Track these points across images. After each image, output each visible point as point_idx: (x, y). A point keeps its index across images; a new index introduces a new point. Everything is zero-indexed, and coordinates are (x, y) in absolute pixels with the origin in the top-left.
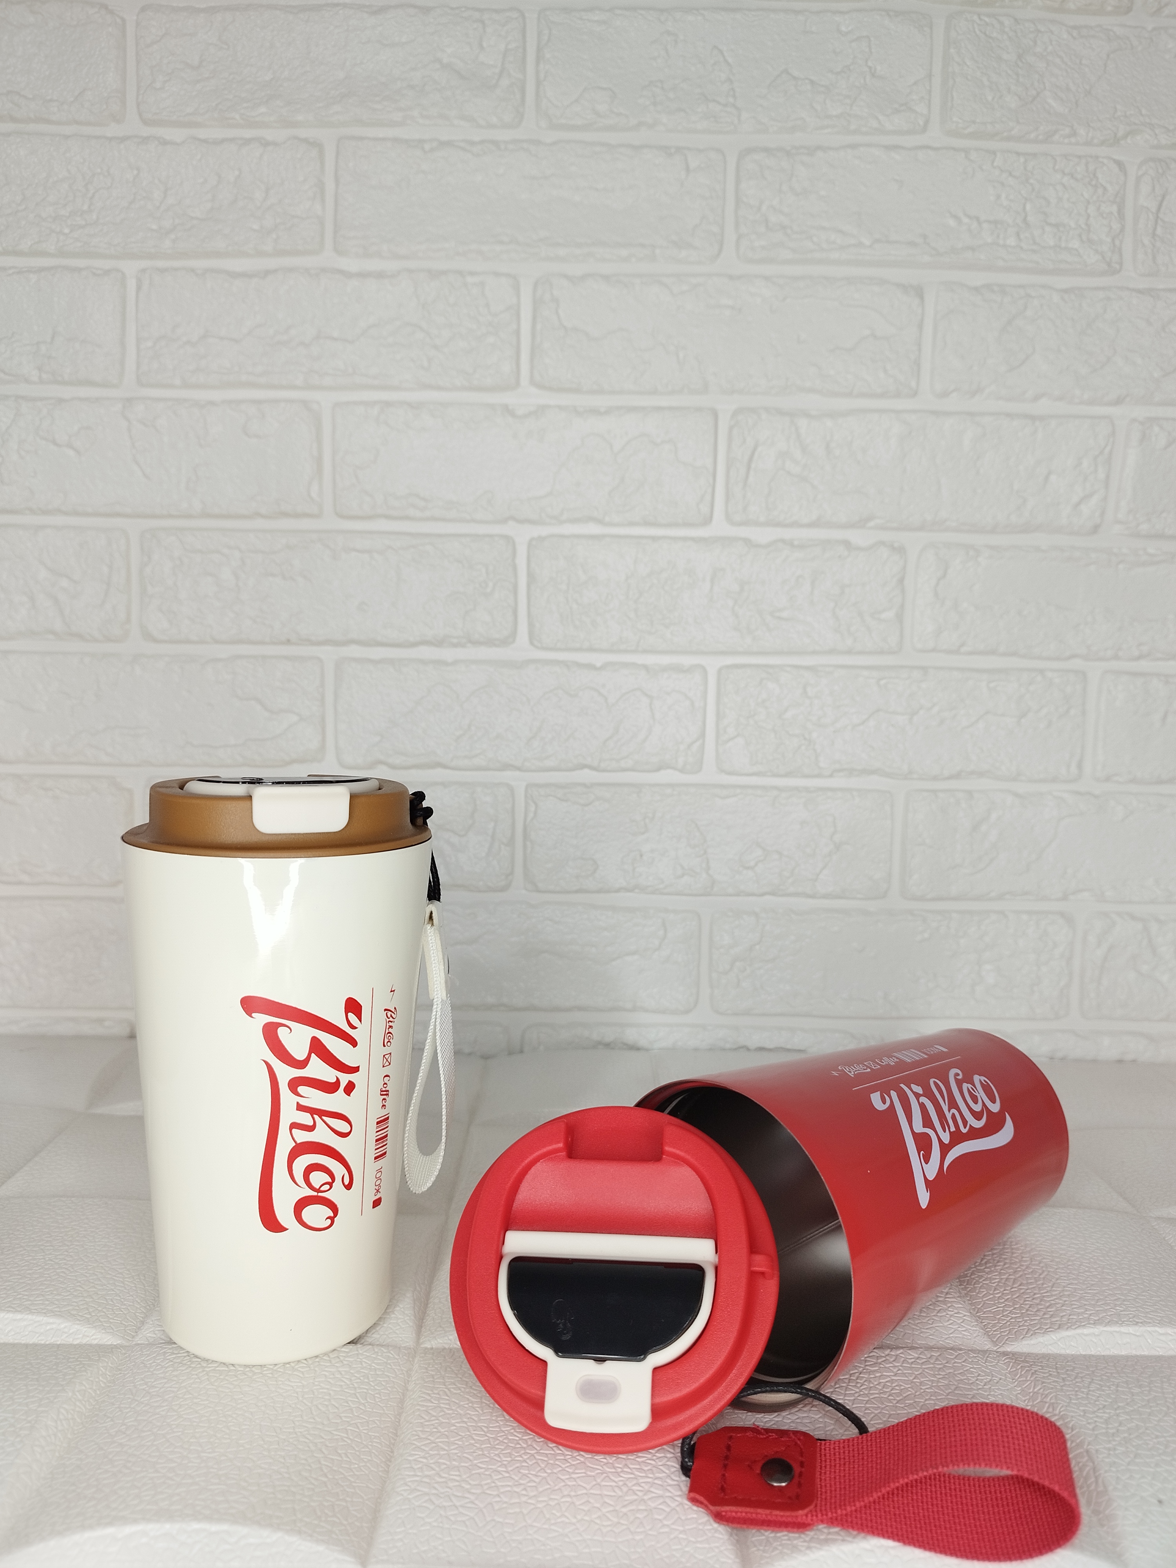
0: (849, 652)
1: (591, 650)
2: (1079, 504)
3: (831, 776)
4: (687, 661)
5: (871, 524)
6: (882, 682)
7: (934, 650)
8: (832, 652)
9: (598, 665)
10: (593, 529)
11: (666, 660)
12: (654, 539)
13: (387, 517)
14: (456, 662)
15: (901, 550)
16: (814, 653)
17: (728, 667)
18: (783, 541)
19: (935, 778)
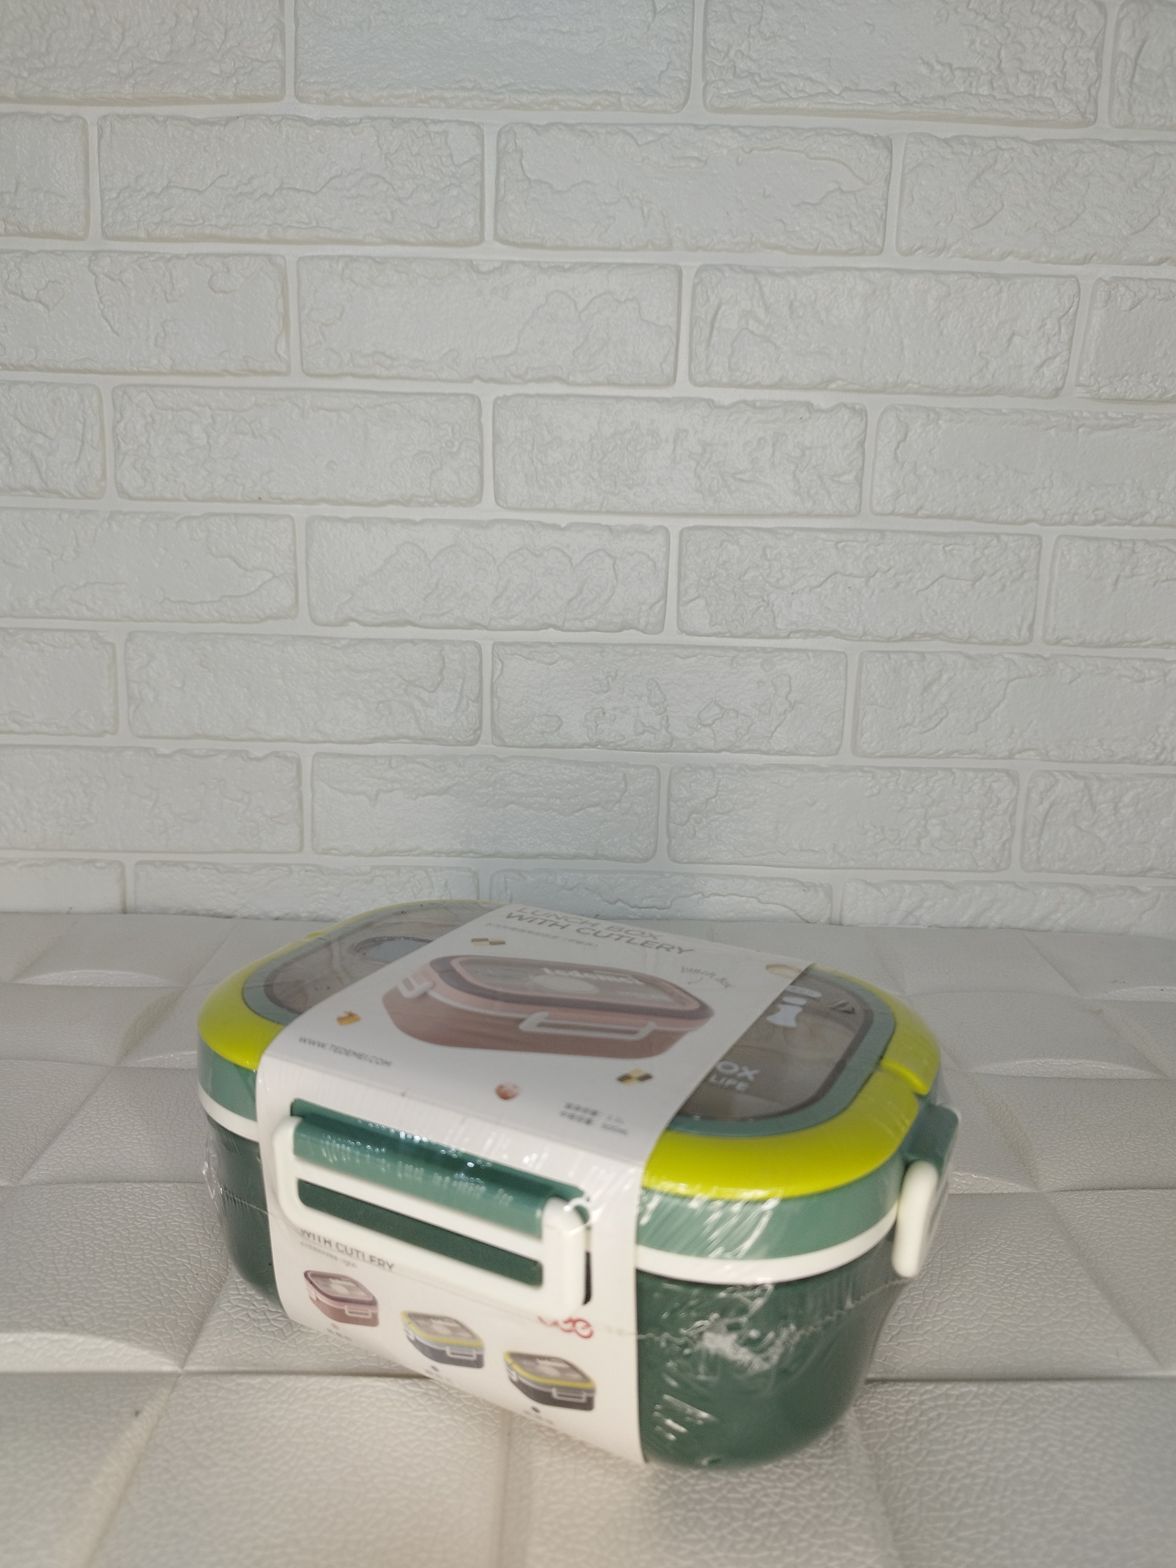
0: (808, 515)
1: (556, 510)
2: (1042, 365)
3: (788, 637)
4: (650, 522)
5: (833, 386)
6: (840, 545)
7: (892, 513)
8: (791, 514)
9: (563, 525)
10: (557, 388)
11: (629, 521)
12: (617, 399)
13: (353, 375)
14: (423, 522)
15: (861, 413)
16: (774, 515)
17: (689, 528)
18: (745, 402)
19: (889, 640)
